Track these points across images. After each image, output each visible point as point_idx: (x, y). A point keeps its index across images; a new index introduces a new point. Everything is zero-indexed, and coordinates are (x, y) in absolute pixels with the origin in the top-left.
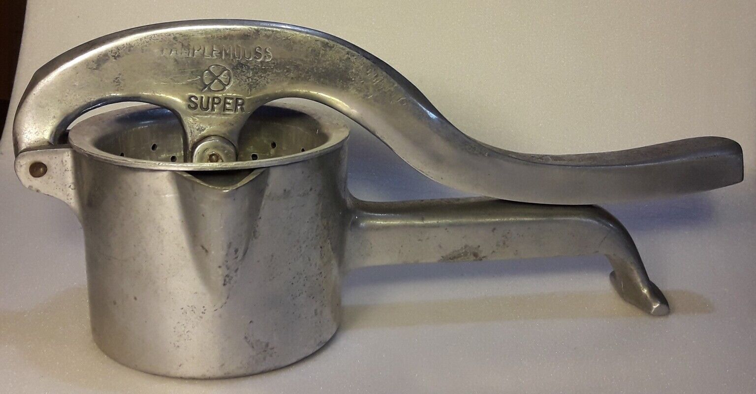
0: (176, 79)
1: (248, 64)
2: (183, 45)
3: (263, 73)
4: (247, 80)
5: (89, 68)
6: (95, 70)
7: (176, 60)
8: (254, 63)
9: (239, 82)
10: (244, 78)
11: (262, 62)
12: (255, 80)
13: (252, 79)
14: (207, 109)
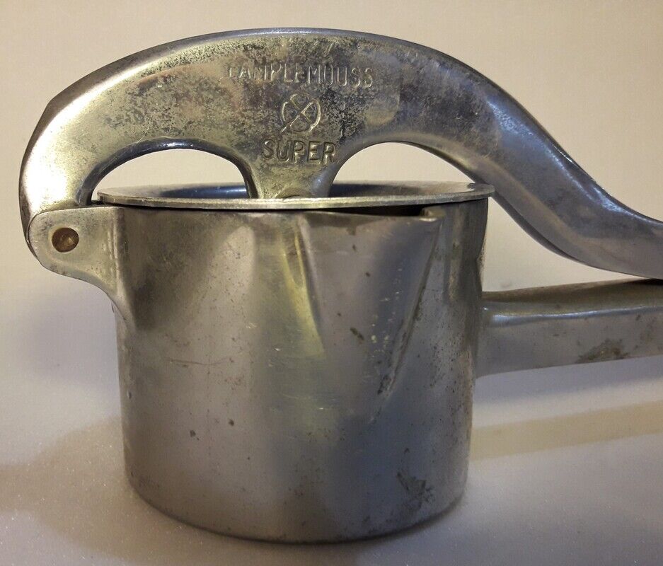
0: (245, 113)
1: (341, 92)
2: (256, 62)
3: (362, 105)
4: (339, 115)
5: (129, 94)
6: (138, 97)
7: (246, 85)
8: (349, 92)
9: (329, 118)
10: (336, 112)
11: (359, 89)
12: (350, 115)
13: (346, 114)
14: (285, 158)
